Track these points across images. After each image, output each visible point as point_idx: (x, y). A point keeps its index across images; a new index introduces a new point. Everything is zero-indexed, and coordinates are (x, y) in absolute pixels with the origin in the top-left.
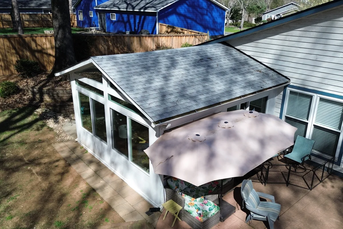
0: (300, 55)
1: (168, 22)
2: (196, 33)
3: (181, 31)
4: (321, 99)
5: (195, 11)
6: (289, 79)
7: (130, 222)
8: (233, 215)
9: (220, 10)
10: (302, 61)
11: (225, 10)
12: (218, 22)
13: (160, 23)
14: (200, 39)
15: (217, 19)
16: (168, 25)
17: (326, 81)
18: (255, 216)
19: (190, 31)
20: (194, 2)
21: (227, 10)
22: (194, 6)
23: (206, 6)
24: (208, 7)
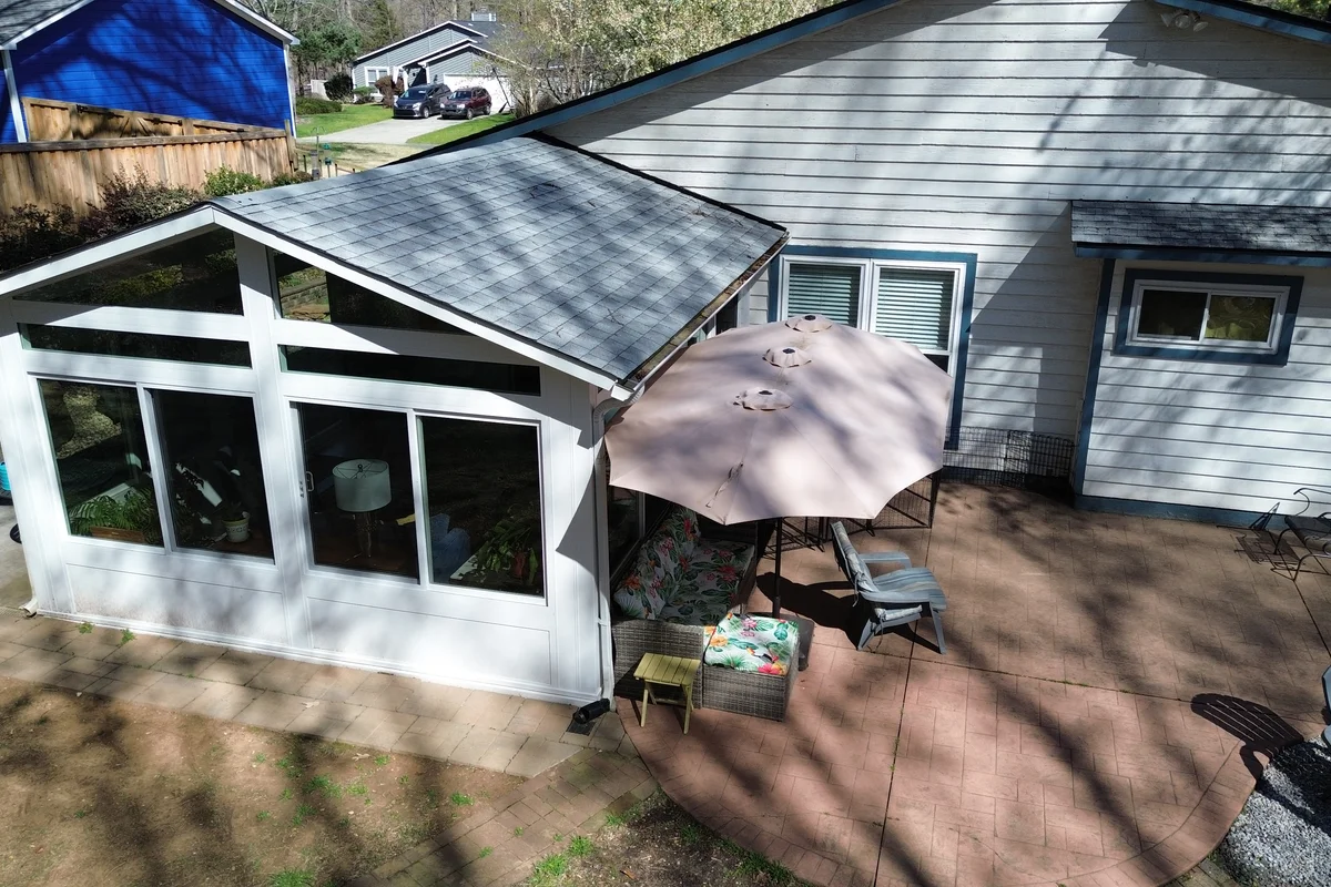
0: (807, 152)
1: (65, 94)
2: (229, 131)
3: (150, 126)
4: (887, 274)
5: (170, 48)
6: (784, 229)
7: (546, 773)
8: (813, 645)
9: (264, 44)
10: (816, 168)
11: (279, 42)
12: (265, 89)
13: (28, 100)
14: (262, 153)
15: (256, 76)
16: (74, 104)
17: (893, 218)
18: (890, 615)
19: (197, 126)
20: (155, 10)
21: (289, 41)
22: (159, 25)
23: (207, 24)
24: (216, 29)
